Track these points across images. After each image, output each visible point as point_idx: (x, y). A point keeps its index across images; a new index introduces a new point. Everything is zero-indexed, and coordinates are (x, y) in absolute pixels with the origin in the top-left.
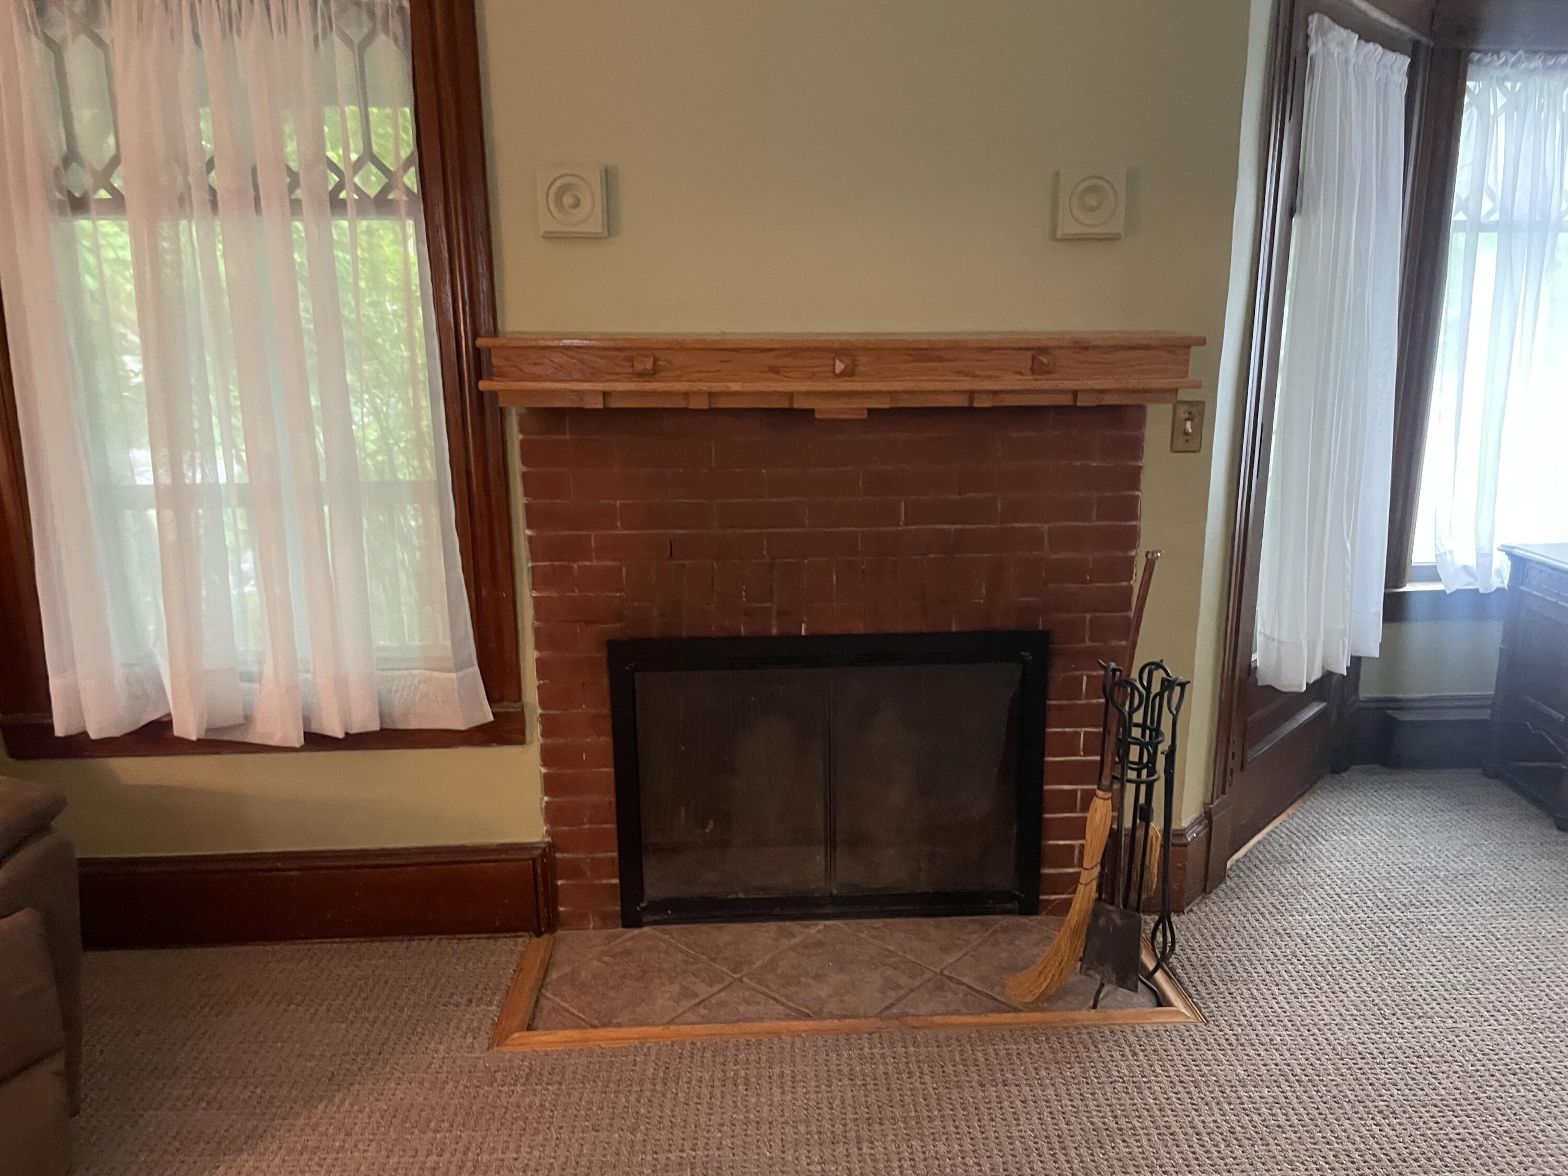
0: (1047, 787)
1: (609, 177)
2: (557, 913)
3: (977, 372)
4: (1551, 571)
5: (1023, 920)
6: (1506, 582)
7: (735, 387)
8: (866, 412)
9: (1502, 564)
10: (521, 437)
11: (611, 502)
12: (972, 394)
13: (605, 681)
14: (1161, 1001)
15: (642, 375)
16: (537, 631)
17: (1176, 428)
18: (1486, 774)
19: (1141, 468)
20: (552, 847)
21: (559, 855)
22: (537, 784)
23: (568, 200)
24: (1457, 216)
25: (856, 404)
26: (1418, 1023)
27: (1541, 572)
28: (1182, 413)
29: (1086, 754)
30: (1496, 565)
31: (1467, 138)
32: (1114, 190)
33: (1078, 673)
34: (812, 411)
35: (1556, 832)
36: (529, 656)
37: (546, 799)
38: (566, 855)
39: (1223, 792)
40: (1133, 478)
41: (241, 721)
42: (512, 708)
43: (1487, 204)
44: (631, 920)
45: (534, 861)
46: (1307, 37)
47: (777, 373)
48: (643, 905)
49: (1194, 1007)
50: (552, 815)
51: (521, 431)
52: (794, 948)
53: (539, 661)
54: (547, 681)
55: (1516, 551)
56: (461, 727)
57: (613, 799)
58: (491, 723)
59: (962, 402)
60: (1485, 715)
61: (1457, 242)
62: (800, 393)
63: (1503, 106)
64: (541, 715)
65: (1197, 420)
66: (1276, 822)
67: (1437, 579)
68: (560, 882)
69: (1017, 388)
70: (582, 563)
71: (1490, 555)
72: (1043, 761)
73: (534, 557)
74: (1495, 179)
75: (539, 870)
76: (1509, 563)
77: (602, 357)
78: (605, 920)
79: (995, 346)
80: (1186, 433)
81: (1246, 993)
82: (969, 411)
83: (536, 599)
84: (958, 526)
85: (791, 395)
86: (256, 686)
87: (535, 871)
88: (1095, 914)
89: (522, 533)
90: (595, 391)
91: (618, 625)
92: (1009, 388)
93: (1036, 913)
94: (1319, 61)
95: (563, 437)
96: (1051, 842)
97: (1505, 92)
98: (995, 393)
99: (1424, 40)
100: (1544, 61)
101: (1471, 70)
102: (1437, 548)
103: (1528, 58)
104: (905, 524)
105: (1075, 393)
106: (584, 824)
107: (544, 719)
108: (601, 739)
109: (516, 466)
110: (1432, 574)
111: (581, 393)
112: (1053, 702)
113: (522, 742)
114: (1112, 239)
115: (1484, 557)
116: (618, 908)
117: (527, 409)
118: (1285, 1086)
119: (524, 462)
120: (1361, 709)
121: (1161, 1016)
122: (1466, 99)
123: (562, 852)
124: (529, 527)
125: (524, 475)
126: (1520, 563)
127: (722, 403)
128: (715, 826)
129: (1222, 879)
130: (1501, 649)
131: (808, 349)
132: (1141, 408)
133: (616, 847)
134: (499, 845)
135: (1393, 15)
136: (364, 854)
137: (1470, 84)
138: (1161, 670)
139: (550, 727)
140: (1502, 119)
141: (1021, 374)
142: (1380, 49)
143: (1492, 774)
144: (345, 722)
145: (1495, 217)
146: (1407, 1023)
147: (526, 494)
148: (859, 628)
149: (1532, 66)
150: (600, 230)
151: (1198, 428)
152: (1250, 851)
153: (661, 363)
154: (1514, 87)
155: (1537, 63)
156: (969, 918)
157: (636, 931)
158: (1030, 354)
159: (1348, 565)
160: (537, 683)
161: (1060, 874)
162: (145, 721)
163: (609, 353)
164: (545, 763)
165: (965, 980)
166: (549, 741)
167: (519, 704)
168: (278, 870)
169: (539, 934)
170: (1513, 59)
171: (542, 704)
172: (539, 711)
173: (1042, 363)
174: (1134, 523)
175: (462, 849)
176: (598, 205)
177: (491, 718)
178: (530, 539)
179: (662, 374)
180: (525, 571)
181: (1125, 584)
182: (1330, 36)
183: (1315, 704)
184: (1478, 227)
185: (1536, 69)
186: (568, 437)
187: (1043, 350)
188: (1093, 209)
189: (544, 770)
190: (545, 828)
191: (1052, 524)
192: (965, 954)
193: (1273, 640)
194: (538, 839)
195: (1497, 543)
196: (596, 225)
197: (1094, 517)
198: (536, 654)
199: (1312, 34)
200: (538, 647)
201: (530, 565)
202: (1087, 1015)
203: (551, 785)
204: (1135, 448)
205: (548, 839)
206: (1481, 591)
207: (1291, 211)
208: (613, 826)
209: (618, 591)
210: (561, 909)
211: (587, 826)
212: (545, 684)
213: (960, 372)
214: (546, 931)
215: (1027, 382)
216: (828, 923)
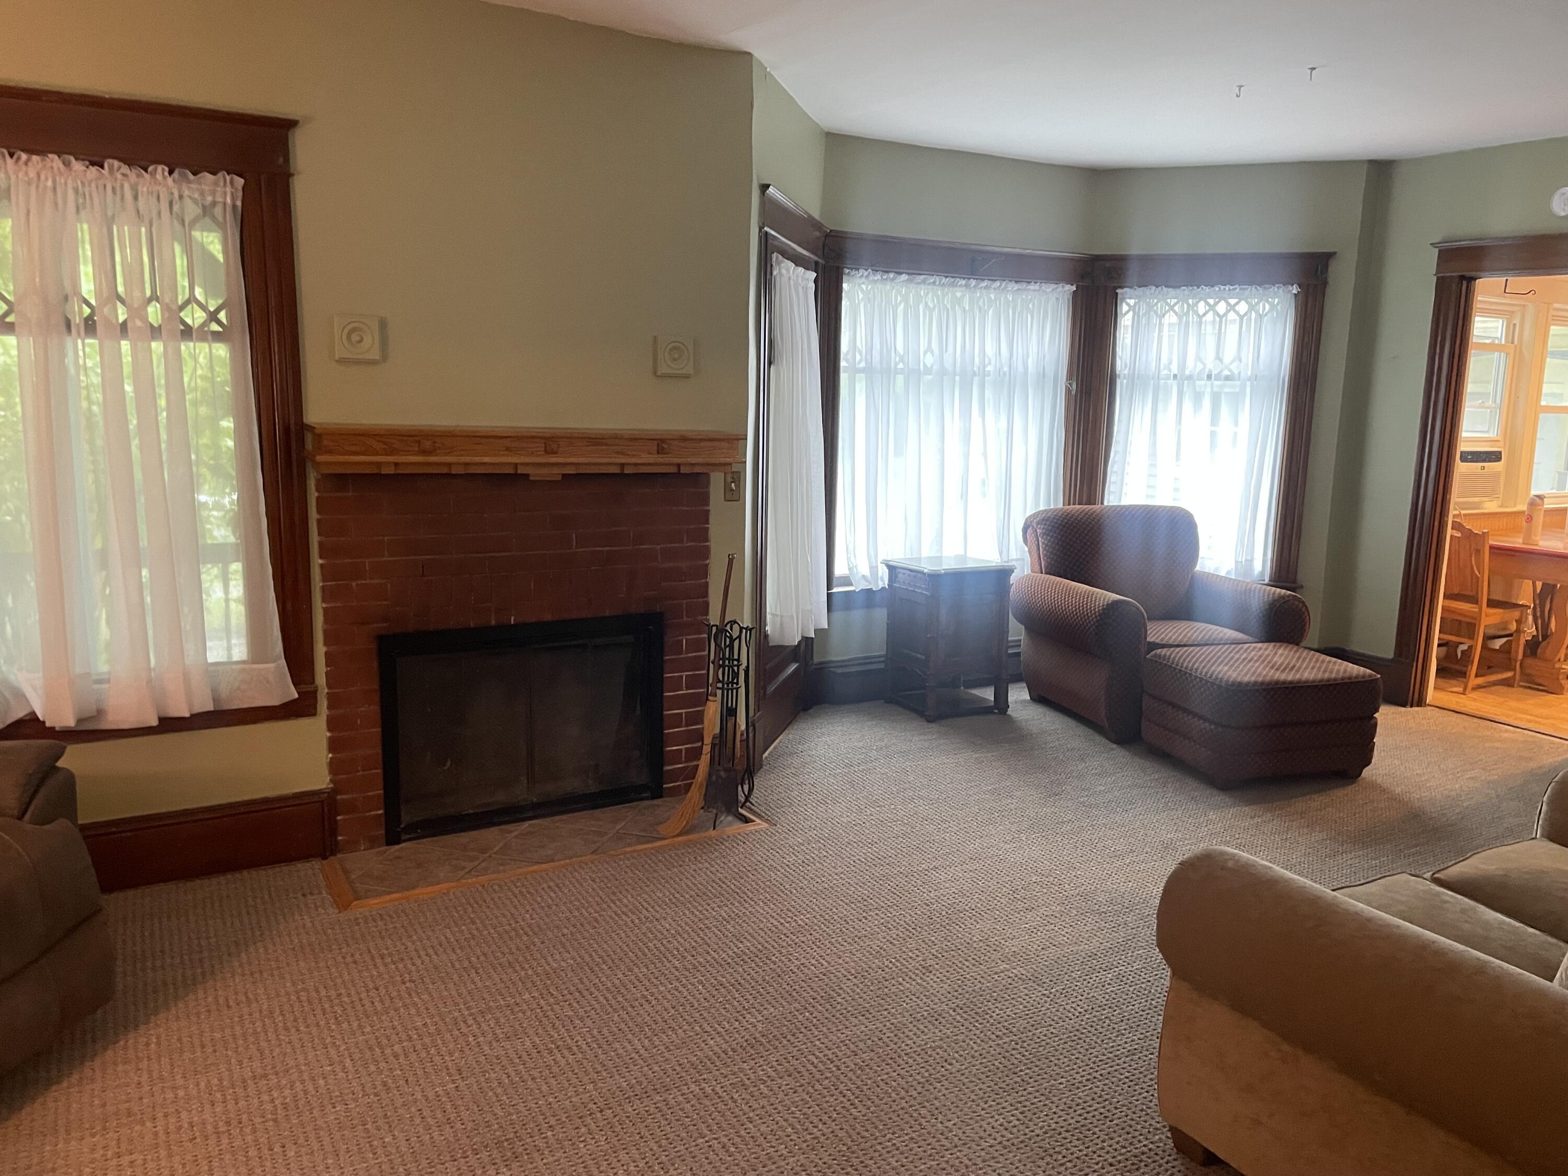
0: (666, 713)
1: (383, 325)
2: (337, 842)
3: (629, 453)
4: (909, 573)
5: (655, 802)
6: (886, 582)
7: (486, 460)
8: (561, 476)
9: (884, 572)
10: (316, 494)
11: (381, 538)
12: (622, 465)
13: (375, 665)
14: (747, 820)
15: (424, 452)
16: (325, 633)
17: (727, 489)
18: (887, 702)
19: (709, 510)
20: (334, 792)
21: (339, 797)
22: (324, 744)
23: (355, 337)
24: (843, 364)
25: (556, 471)
26: (878, 809)
27: (904, 574)
28: (729, 479)
29: (687, 690)
30: (880, 574)
31: (845, 318)
32: (688, 350)
33: (680, 638)
34: (528, 475)
35: (926, 723)
36: (320, 650)
37: (330, 755)
38: (344, 797)
39: (759, 711)
40: (705, 517)
41: (95, 714)
42: (310, 688)
43: (858, 357)
44: (392, 839)
45: (322, 802)
46: (772, 265)
47: (511, 451)
48: (403, 826)
49: (767, 821)
50: (334, 767)
51: (317, 490)
52: (515, 837)
53: (326, 654)
54: (332, 668)
55: (890, 563)
56: (276, 702)
57: (380, 751)
58: (294, 701)
59: (616, 470)
60: (882, 666)
61: (844, 378)
62: (522, 464)
63: (862, 299)
64: (327, 693)
65: (737, 483)
66: (781, 737)
67: (851, 585)
68: (339, 818)
69: (651, 462)
70: (359, 582)
71: (877, 567)
72: (662, 696)
73: (324, 579)
74: (861, 343)
75: (326, 810)
76: (887, 571)
77: (379, 441)
78: (373, 843)
79: (638, 437)
80: (732, 490)
81: (791, 811)
82: (621, 476)
83: (325, 610)
84: (608, 548)
85: (516, 465)
86: (106, 686)
87: (323, 811)
88: (710, 775)
89: (317, 562)
90: (389, 463)
91: (384, 624)
92: (647, 462)
93: (661, 797)
94: (778, 279)
95: (346, 494)
96: (668, 749)
97: (862, 290)
98: (636, 465)
99: (820, 261)
100: (882, 276)
101: (845, 278)
102: (849, 565)
103: (874, 274)
104: (576, 548)
105: (679, 465)
106: (359, 771)
107: (330, 696)
108: (372, 707)
109: (313, 515)
110: (846, 581)
111: (379, 464)
112: (667, 658)
113: (313, 714)
114: (687, 377)
115: (873, 569)
116: (383, 832)
117: (322, 474)
118: (822, 842)
119: (319, 512)
120: (816, 669)
121: (750, 827)
122: (843, 294)
123: (342, 794)
124: (321, 558)
125: (319, 521)
126: (892, 569)
127: (472, 470)
128: (451, 764)
129: (761, 767)
130: (888, 624)
131: (527, 437)
132: (707, 475)
133: (381, 786)
134: (293, 794)
135: (807, 250)
136: (185, 812)
137: (845, 286)
138: (736, 625)
139: (333, 701)
140: (862, 306)
141: (650, 454)
142: (803, 270)
143: (890, 701)
144: (190, 705)
145: (863, 365)
146: (873, 810)
147: (320, 534)
148: (548, 617)
149: (876, 278)
150: (378, 358)
151: (738, 486)
152: (771, 752)
153: (437, 445)
154: (867, 288)
155: (878, 276)
156: (621, 806)
157: (397, 847)
158: (656, 442)
159: (810, 571)
160: (325, 670)
161: (674, 769)
162: (10, 720)
163: (405, 438)
164: (329, 730)
165: (634, 833)
166: (333, 712)
167: (313, 686)
168: (115, 833)
169: (325, 858)
170: (866, 273)
171: (329, 685)
172: (326, 690)
173: (663, 448)
174: (707, 544)
175: (266, 800)
176: (377, 341)
177: (296, 696)
178: (322, 566)
179: (438, 451)
180: (318, 588)
181: (703, 581)
182: (782, 265)
183: (793, 664)
184: (855, 370)
185: (878, 280)
186: (350, 494)
187: (663, 441)
188: (675, 360)
189: (328, 734)
190: (329, 778)
191: (662, 546)
192: (628, 822)
193: (777, 615)
194: (324, 786)
195: (880, 559)
196: (375, 354)
197: (685, 539)
198: (324, 649)
199: (774, 264)
200: (325, 644)
201: (321, 584)
202: (712, 833)
203: (333, 746)
204: (705, 499)
205: (331, 786)
206: (874, 589)
207: (770, 363)
208: (379, 771)
209: (384, 600)
210: (340, 838)
211: (360, 773)
212: (331, 670)
213: (618, 453)
214: (330, 855)
215: (652, 459)
216: (531, 822)
